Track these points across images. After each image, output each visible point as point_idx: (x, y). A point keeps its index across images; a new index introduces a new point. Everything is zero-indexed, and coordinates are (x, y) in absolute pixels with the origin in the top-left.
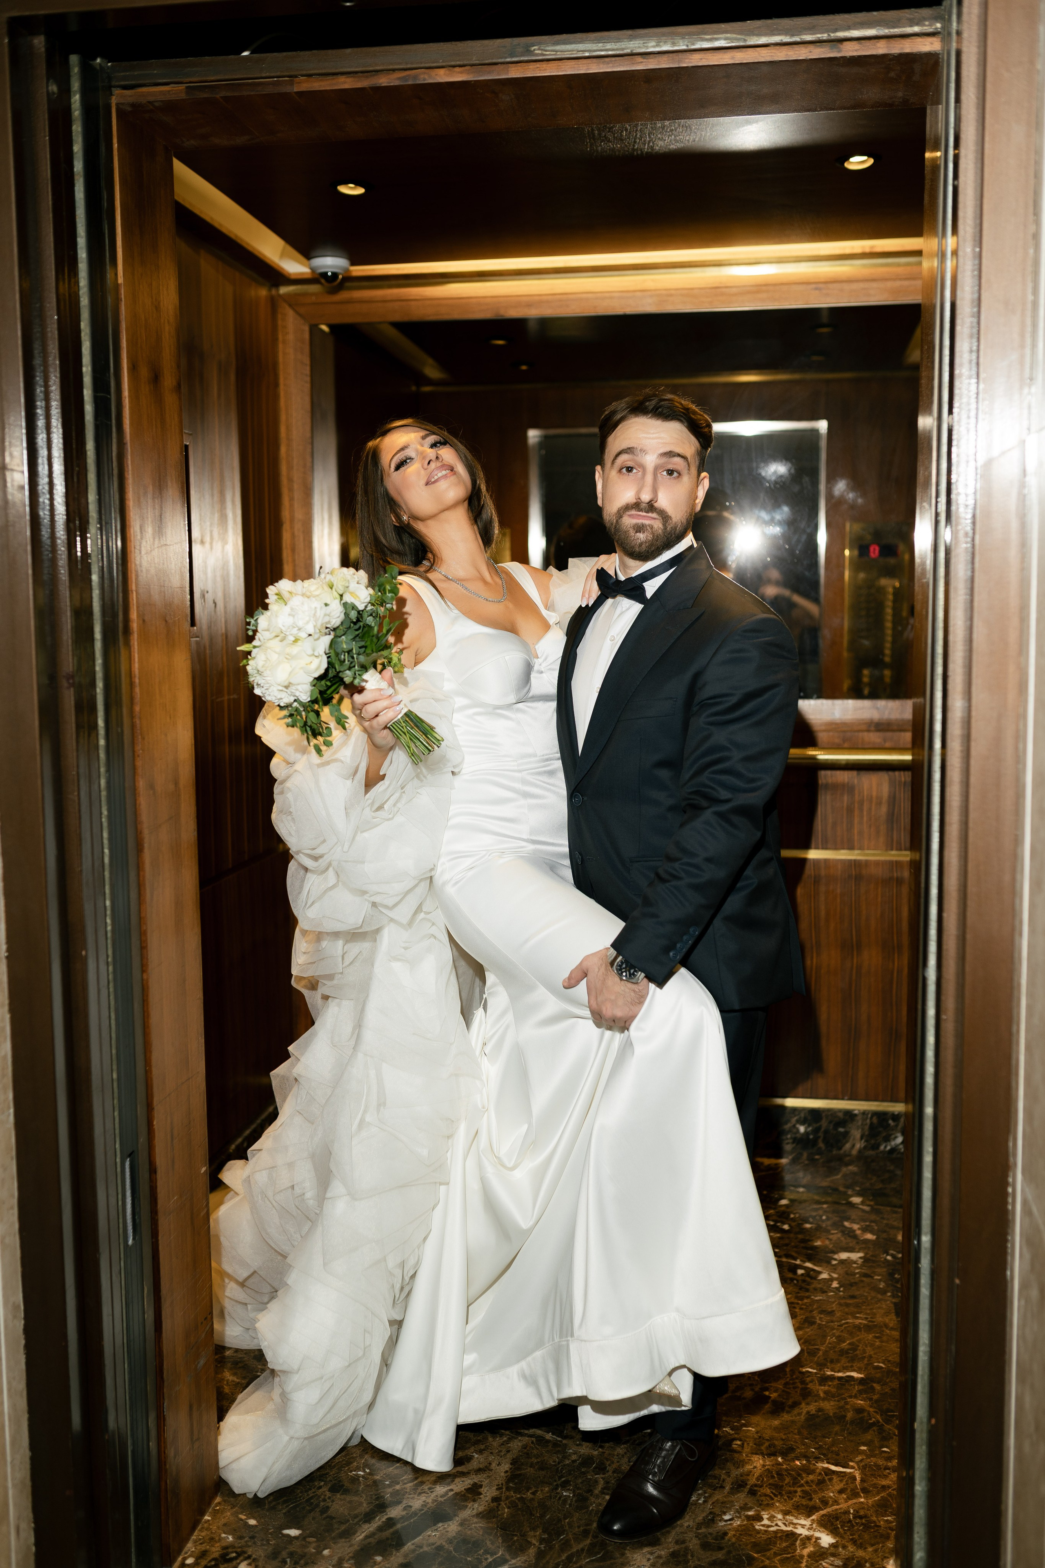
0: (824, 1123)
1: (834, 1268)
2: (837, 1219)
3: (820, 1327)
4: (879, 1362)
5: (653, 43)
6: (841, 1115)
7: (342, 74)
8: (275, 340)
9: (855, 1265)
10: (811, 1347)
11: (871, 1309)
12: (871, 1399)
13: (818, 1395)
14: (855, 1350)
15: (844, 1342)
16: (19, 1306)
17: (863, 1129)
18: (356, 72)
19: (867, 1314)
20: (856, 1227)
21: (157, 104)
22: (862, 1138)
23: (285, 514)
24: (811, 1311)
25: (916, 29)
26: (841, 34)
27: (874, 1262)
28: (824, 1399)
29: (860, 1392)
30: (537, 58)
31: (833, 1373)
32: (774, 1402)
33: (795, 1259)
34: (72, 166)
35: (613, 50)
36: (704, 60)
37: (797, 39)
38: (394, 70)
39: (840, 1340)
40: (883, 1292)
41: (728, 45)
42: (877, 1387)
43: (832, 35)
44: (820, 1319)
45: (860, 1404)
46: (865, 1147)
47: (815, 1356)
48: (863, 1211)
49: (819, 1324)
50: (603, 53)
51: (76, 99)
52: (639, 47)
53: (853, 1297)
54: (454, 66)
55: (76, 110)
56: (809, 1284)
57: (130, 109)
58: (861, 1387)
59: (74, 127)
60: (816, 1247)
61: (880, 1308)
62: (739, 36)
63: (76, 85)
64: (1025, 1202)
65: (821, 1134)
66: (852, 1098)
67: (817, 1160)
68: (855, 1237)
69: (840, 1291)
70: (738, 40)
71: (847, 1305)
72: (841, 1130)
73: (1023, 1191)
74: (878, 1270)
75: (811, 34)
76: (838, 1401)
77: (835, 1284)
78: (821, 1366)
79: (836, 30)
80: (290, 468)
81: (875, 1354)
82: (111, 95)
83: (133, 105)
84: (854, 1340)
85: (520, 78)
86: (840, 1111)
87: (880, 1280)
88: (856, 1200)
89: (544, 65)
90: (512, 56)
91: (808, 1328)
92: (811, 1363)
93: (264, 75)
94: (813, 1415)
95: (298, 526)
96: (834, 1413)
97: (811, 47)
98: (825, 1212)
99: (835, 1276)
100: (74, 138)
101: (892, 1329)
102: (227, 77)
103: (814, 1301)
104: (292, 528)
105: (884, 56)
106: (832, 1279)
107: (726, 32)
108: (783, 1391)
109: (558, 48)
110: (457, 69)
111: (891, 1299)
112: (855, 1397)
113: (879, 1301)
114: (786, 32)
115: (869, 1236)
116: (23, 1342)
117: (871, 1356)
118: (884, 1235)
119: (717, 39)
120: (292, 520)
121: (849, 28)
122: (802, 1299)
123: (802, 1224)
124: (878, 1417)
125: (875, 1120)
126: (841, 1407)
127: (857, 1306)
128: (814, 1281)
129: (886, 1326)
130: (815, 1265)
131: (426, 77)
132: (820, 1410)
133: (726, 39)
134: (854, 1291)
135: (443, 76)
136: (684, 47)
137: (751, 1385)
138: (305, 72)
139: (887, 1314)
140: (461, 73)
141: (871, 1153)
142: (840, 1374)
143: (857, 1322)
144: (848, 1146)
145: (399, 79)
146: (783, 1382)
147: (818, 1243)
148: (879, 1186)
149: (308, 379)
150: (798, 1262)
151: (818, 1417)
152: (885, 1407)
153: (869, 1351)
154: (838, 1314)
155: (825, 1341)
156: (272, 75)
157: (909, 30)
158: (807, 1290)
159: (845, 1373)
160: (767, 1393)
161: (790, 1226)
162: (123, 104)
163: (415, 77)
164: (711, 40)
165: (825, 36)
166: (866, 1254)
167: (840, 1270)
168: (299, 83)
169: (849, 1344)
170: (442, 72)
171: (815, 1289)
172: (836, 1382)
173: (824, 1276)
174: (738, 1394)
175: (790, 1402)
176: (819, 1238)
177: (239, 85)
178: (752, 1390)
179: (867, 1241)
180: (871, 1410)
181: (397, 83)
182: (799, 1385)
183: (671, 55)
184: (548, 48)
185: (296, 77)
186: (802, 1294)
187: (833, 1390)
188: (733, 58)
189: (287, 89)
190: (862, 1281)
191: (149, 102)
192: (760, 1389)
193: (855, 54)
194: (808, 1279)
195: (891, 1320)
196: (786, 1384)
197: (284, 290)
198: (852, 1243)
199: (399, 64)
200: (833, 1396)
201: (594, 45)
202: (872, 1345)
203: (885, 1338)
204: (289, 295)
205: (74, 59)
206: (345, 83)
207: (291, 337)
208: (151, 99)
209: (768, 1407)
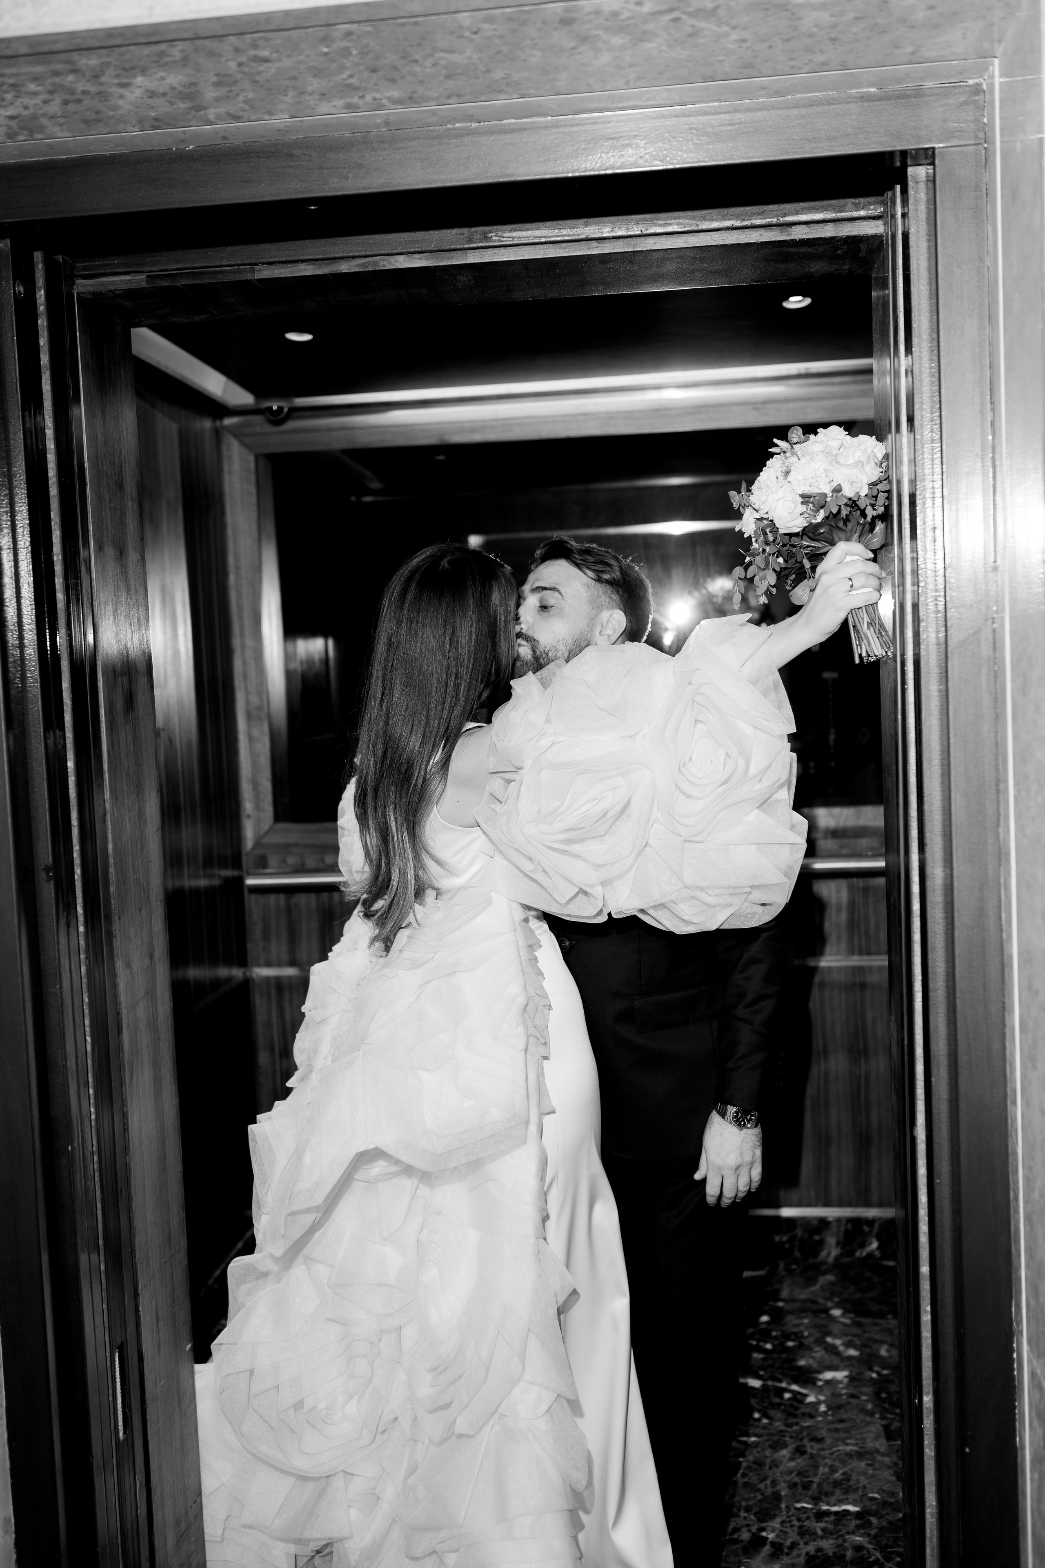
0: (799, 1232)
1: (820, 1390)
2: (818, 1335)
3: (812, 1456)
4: (874, 1493)
5: (608, 229)
6: (815, 1223)
7: (303, 261)
8: (220, 470)
9: (841, 1386)
10: (805, 1480)
11: (861, 1434)
12: (869, 1535)
13: (815, 1534)
14: (848, 1480)
15: (836, 1472)
16: (9, 1520)
17: (838, 1236)
18: (317, 260)
19: (857, 1439)
20: (838, 1342)
21: (117, 292)
22: (838, 1244)
23: (236, 642)
24: (802, 1439)
25: (862, 213)
26: (789, 219)
27: (860, 1380)
28: (822, 1538)
29: (858, 1527)
30: (495, 244)
31: (828, 1508)
32: (773, 1544)
33: (780, 1381)
34: (39, 359)
35: (569, 236)
36: (657, 244)
37: (747, 223)
38: (354, 257)
39: (833, 1470)
40: (871, 1414)
41: (680, 230)
42: (874, 1520)
43: (781, 219)
44: (811, 1448)
45: (858, 1541)
46: (841, 1255)
47: (809, 1489)
48: (845, 1324)
49: (811, 1454)
50: (559, 239)
51: (41, 294)
52: (594, 233)
53: (841, 1421)
54: (413, 253)
55: (41, 305)
56: (797, 1409)
57: (90, 297)
58: (858, 1522)
59: (40, 322)
60: (801, 1368)
61: (869, 1432)
62: (691, 222)
63: (40, 280)
64: (1033, 1375)
65: (796, 1243)
66: (827, 1204)
67: (794, 1270)
68: (838, 1354)
69: (828, 1415)
70: (691, 225)
71: (837, 1430)
72: (817, 1238)
73: (1029, 1361)
74: (865, 1390)
75: (761, 219)
76: (837, 1539)
77: (823, 1408)
78: (816, 1500)
79: (785, 215)
80: (239, 596)
81: (869, 1483)
82: (74, 284)
83: (93, 294)
84: (847, 1469)
85: (478, 263)
86: (814, 1218)
87: (867, 1401)
88: (836, 1312)
89: (502, 251)
90: (470, 242)
91: (799, 1458)
92: (806, 1497)
93: (224, 263)
94: (813, 1556)
95: (249, 653)
96: (834, 1553)
97: (761, 231)
98: (807, 1328)
99: (822, 1398)
100: (40, 332)
101: (884, 1455)
102: (187, 266)
103: (803, 1428)
104: (243, 655)
105: (832, 238)
106: (819, 1403)
107: (679, 218)
108: (781, 1531)
109: (515, 234)
110: (416, 256)
111: (879, 1421)
112: (853, 1533)
113: (868, 1424)
114: (737, 217)
115: (853, 1352)
116: (14, 1556)
117: (864, 1487)
118: (867, 1350)
119: (669, 225)
120: (243, 646)
121: (797, 213)
122: (790, 1425)
123: (784, 1343)
124: (878, 1554)
125: (849, 1226)
126: (840, 1546)
127: (847, 1430)
128: (800, 1405)
129: (877, 1451)
130: (801, 1386)
131: (386, 263)
132: (819, 1550)
133: (678, 224)
134: (843, 1414)
135: (403, 262)
136: (639, 232)
137: (748, 1525)
138: (265, 260)
139: (877, 1438)
140: (421, 259)
141: (847, 1260)
142: (835, 1509)
143: (849, 1448)
144: (823, 1254)
145: (358, 265)
146: (779, 1519)
147: (802, 1363)
148: (858, 1296)
149: (255, 508)
150: (784, 1385)
151: (818, 1557)
152: (883, 1543)
153: (863, 1481)
154: (828, 1441)
155: (818, 1472)
156: (233, 263)
157: (855, 214)
158: (796, 1416)
159: (840, 1506)
160: (764, 1534)
161: (773, 1345)
162: (82, 293)
163: (375, 264)
164: (664, 225)
165: (775, 220)
166: (851, 1372)
167: (827, 1391)
168: (260, 271)
169: (843, 1474)
170: (401, 258)
171: (804, 1414)
172: (833, 1518)
173: (811, 1399)
174: (735, 1536)
175: (788, 1543)
176: (802, 1357)
177: (200, 273)
178: (749, 1531)
179: (850, 1358)
180: (870, 1546)
181: (357, 269)
182: (795, 1523)
183: (626, 240)
184: (505, 235)
185: (256, 264)
186: (792, 1420)
187: (831, 1527)
188: (686, 242)
189: (249, 277)
190: (849, 1403)
191: (110, 291)
192: (757, 1529)
193: (804, 237)
194: (795, 1403)
195: (881, 1445)
196: (783, 1522)
197: (228, 421)
198: (836, 1361)
199: (359, 251)
200: (831, 1534)
201: (550, 231)
202: (865, 1474)
203: (877, 1465)
204: (234, 426)
205: (38, 256)
206: (305, 270)
207: (236, 467)
208: (112, 288)
209: (767, 1549)
